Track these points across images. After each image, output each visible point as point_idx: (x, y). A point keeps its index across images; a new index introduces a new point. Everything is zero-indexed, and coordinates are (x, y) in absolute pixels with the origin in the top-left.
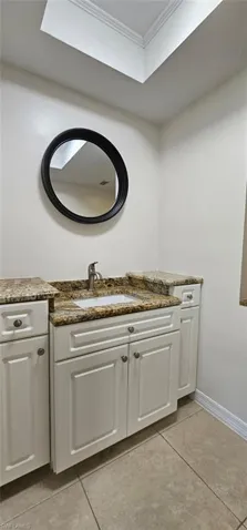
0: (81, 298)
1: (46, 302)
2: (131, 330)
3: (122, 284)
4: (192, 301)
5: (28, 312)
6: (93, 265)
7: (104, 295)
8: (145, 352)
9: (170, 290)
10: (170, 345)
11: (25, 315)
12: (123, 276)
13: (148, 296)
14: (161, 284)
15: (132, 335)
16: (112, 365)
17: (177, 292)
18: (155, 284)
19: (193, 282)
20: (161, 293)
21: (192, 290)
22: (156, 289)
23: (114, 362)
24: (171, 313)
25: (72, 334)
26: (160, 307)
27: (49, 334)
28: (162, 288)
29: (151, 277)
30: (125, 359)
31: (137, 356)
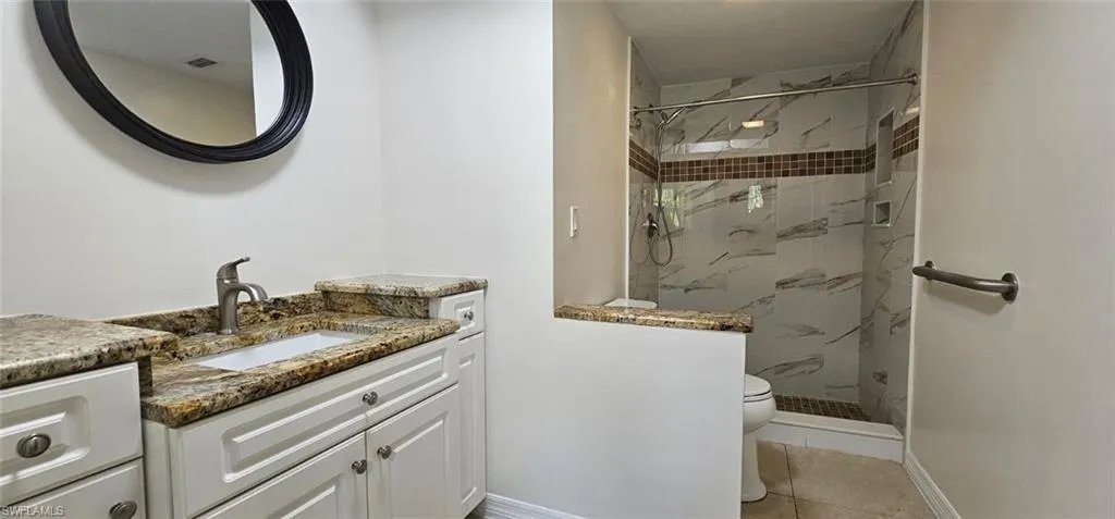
0: (205, 353)
1: (133, 367)
2: (371, 400)
3: (308, 310)
4: (472, 324)
5: (69, 405)
6: (233, 266)
7: (269, 340)
8: (399, 442)
9: (432, 307)
10: (443, 416)
11: (59, 417)
12: (309, 290)
13: (385, 324)
14: (414, 297)
15: (373, 411)
16: (332, 490)
17: (446, 310)
18: (396, 298)
19: (472, 287)
20: (412, 316)
21: (471, 303)
22: (400, 308)
23: (335, 481)
24: (442, 352)
25: (228, 438)
26: (422, 341)
27: (144, 457)
28: (416, 304)
29: (385, 285)
30: (361, 468)
31: (385, 453)
